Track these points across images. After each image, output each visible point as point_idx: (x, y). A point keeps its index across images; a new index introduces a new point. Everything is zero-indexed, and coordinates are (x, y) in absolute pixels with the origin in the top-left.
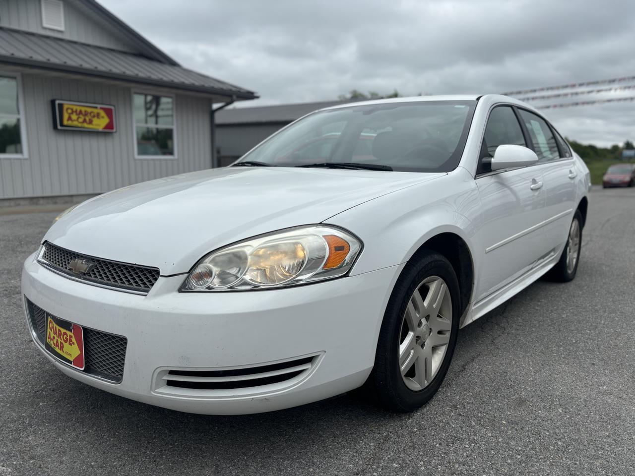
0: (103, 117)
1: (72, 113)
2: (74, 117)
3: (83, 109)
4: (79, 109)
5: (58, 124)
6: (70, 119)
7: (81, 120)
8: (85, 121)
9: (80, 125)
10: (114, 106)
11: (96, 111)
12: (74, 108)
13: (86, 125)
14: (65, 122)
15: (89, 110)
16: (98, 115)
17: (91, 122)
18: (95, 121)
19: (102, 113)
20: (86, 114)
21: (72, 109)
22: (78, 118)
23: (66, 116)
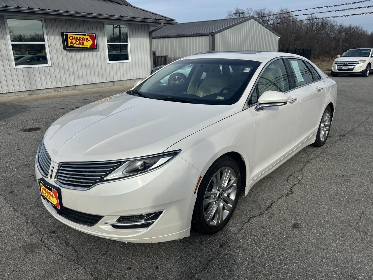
1: (73, 39)
2: (74, 41)
3: (78, 36)
4: (76, 36)
7: (77, 43)
10: (95, 33)
12: (74, 36)
16: (86, 40)
20: (80, 39)
21: (72, 37)
22: (76, 42)
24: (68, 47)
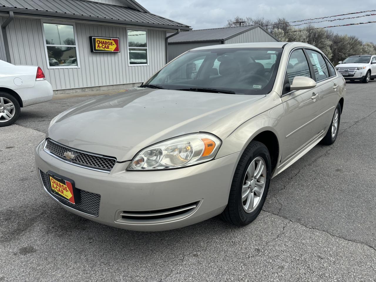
0: (114, 45)
1: (99, 43)
2: (101, 45)
3: (105, 41)
4: (103, 40)
5: (93, 50)
6: (99, 46)
7: (103, 47)
8: (105, 47)
9: (103, 49)
10: (119, 38)
11: (110, 41)
12: (101, 40)
13: (106, 49)
14: (97, 48)
15: (107, 41)
16: (111, 44)
17: (108, 48)
18: (110, 47)
19: (113, 43)
20: (106, 43)
21: (99, 41)
23: (97, 45)
24: (95, 50)
